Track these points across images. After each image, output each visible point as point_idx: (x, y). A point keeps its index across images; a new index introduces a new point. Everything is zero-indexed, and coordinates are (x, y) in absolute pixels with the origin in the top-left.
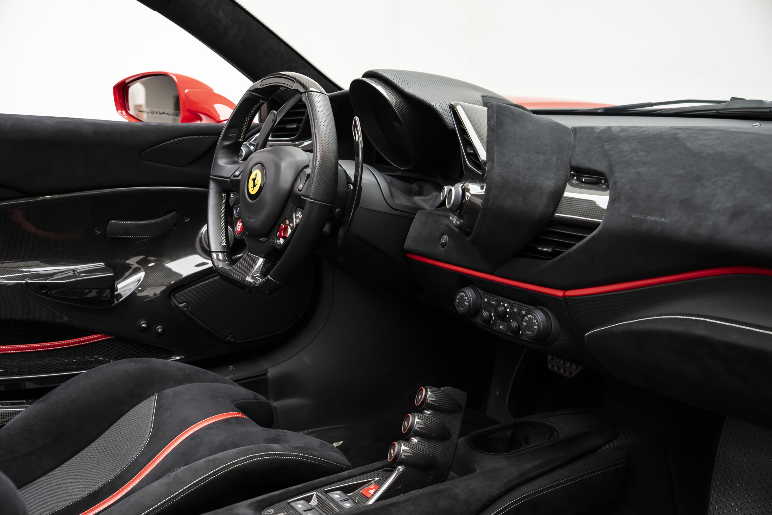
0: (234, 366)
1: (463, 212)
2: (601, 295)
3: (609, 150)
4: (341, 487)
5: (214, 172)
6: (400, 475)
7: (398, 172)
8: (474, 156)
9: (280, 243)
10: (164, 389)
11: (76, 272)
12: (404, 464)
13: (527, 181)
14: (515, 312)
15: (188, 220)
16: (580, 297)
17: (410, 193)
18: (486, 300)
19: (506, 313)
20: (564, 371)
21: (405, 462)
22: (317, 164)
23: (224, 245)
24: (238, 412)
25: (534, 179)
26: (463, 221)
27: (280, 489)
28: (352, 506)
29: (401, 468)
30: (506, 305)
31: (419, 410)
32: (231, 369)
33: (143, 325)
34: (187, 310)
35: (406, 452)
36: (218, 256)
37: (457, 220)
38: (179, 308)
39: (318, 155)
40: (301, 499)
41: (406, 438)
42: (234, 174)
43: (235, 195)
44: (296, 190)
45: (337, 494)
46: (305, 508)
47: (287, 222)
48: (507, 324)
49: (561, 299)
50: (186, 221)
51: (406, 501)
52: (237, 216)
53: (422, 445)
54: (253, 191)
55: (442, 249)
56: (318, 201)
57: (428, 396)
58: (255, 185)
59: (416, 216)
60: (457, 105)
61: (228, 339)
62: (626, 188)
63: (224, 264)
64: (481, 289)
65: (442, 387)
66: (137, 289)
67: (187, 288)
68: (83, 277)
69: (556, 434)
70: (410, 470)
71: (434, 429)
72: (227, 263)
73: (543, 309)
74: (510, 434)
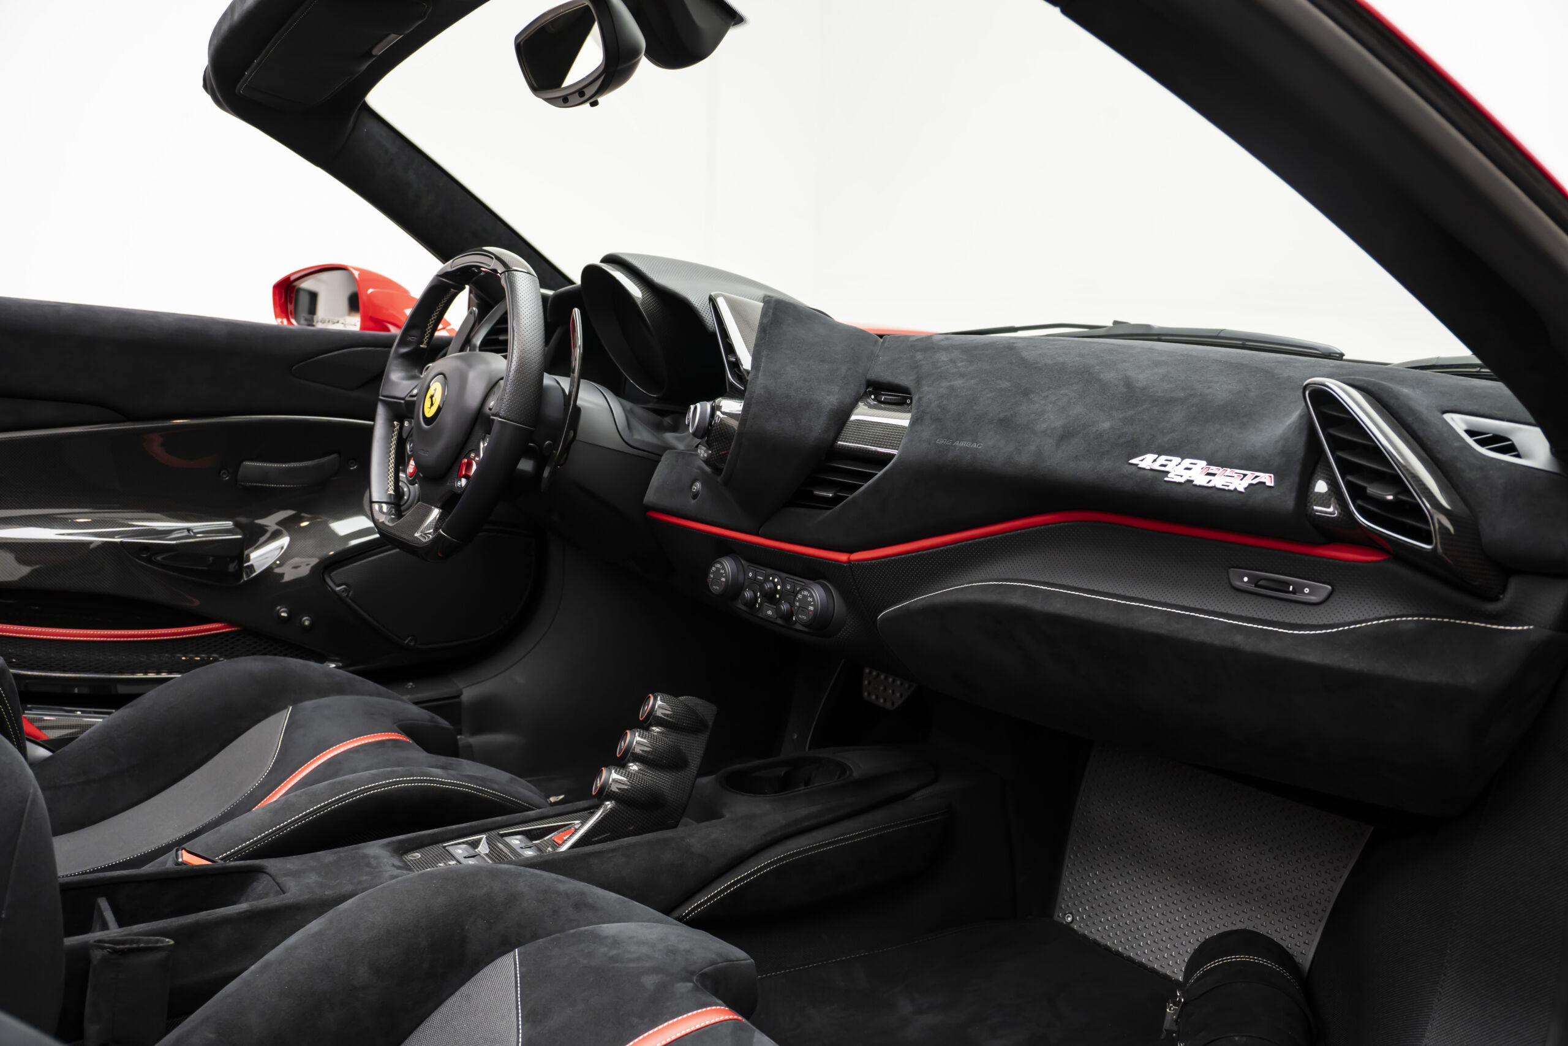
0: (414, 683)
1: (711, 438)
2: (897, 558)
3: (920, 360)
4: (525, 831)
5: (385, 391)
6: (607, 814)
7: (651, 404)
8: (736, 365)
9: (461, 485)
10: (302, 701)
11: (193, 532)
12: (613, 799)
13: (801, 396)
14: (787, 590)
15: (355, 467)
16: (869, 562)
17: (659, 428)
18: (751, 575)
19: (776, 591)
20: (885, 700)
21: (615, 796)
22: (512, 369)
23: (391, 494)
24: (399, 733)
25: (811, 393)
26: (712, 452)
27: (434, 828)
28: (535, 854)
29: (609, 804)
30: (776, 580)
31: (644, 726)
32: (410, 687)
33: (283, 614)
34: (348, 596)
35: (620, 783)
36: (381, 508)
37: (705, 452)
38: (334, 591)
39: (514, 356)
40: (463, 843)
41: (621, 763)
42: (411, 394)
43: (410, 423)
44: (487, 410)
45: (517, 839)
46: (466, 854)
47: (473, 455)
48: (775, 607)
49: (845, 565)
50: (352, 468)
51: (613, 850)
52: (411, 451)
53: (643, 774)
54: (429, 413)
55: (693, 501)
56: (511, 421)
57: (657, 707)
58: (432, 404)
59: (663, 458)
60: (719, 297)
61: (406, 642)
62: (933, 405)
63: (389, 517)
64: (745, 560)
65: (680, 696)
66: (275, 562)
67: (349, 564)
68: (200, 538)
69: (848, 773)
70: (622, 807)
71: (661, 752)
72: (393, 517)
73: (826, 585)
74: (783, 773)
